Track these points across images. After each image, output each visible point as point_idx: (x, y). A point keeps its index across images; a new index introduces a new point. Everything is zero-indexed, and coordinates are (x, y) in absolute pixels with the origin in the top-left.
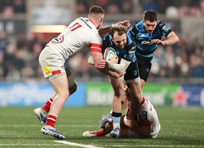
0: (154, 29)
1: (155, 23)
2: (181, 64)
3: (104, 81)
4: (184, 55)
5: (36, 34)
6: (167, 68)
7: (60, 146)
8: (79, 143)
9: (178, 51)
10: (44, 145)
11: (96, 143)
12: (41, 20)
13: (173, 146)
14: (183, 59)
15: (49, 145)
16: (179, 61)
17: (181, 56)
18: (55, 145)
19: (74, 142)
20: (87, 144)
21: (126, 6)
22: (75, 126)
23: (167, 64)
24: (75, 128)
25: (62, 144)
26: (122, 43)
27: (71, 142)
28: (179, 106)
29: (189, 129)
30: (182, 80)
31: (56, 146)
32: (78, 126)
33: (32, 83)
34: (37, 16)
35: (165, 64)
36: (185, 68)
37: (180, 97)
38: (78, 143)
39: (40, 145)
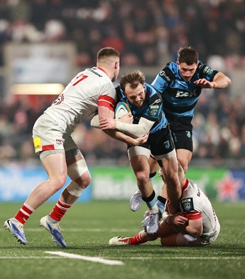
0: (192, 75)
1: (195, 67)
2: (229, 139)
3: (117, 164)
4: (234, 126)
5: (18, 96)
6: (209, 146)
7: (53, 259)
8: (82, 254)
9: (225, 120)
10: (31, 257)
11: (107, 254)
12: (25, 77)
13: (217, 258)
14: (232, 132)
15: (38, 258)
16: (226, 134)
17: (230, 128)
18: (47, 257)
19: (74, 253)
20: (92, 255)
21: (149, 56)
22: (75, 230)
23: (209, 138)
24: (75, 233)
25: (57, 256)
26: (138, 98)
27: (71, 253)
28: (227, 201)
29: (240, 234)
30: (231, 162)
31: (48, 259)
32: (81, 230)
33: (14, 168)
34: (19, 71)
35: (205, 139)
36: (235, 145)
37: (227, 187)
38: (80, 254)
39: (24, 257)
